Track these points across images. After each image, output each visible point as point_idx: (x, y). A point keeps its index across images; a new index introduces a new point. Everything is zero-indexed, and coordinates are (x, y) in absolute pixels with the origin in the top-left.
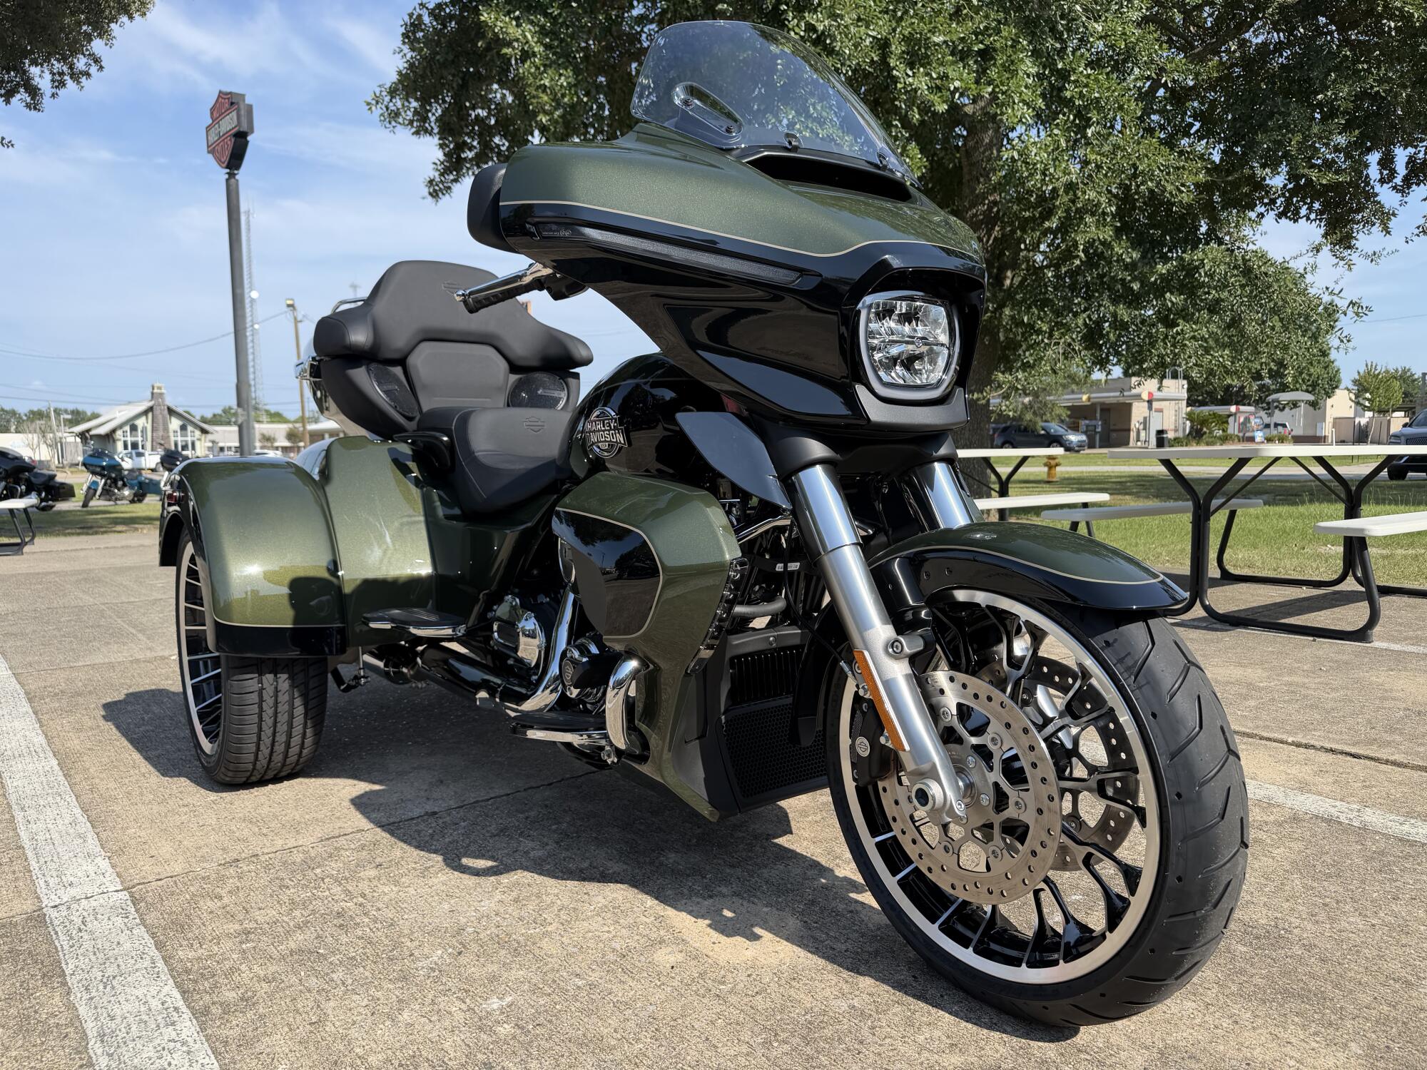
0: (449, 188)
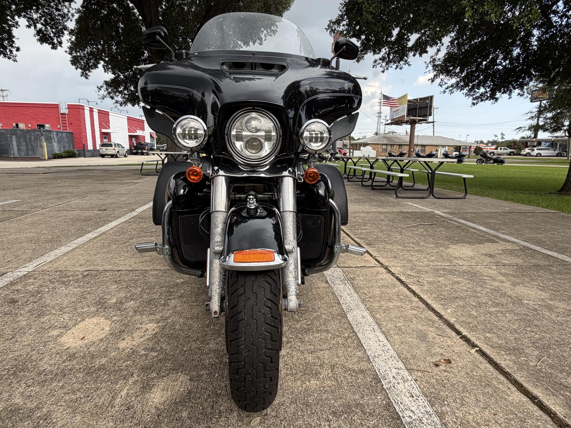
0: (363, 57)
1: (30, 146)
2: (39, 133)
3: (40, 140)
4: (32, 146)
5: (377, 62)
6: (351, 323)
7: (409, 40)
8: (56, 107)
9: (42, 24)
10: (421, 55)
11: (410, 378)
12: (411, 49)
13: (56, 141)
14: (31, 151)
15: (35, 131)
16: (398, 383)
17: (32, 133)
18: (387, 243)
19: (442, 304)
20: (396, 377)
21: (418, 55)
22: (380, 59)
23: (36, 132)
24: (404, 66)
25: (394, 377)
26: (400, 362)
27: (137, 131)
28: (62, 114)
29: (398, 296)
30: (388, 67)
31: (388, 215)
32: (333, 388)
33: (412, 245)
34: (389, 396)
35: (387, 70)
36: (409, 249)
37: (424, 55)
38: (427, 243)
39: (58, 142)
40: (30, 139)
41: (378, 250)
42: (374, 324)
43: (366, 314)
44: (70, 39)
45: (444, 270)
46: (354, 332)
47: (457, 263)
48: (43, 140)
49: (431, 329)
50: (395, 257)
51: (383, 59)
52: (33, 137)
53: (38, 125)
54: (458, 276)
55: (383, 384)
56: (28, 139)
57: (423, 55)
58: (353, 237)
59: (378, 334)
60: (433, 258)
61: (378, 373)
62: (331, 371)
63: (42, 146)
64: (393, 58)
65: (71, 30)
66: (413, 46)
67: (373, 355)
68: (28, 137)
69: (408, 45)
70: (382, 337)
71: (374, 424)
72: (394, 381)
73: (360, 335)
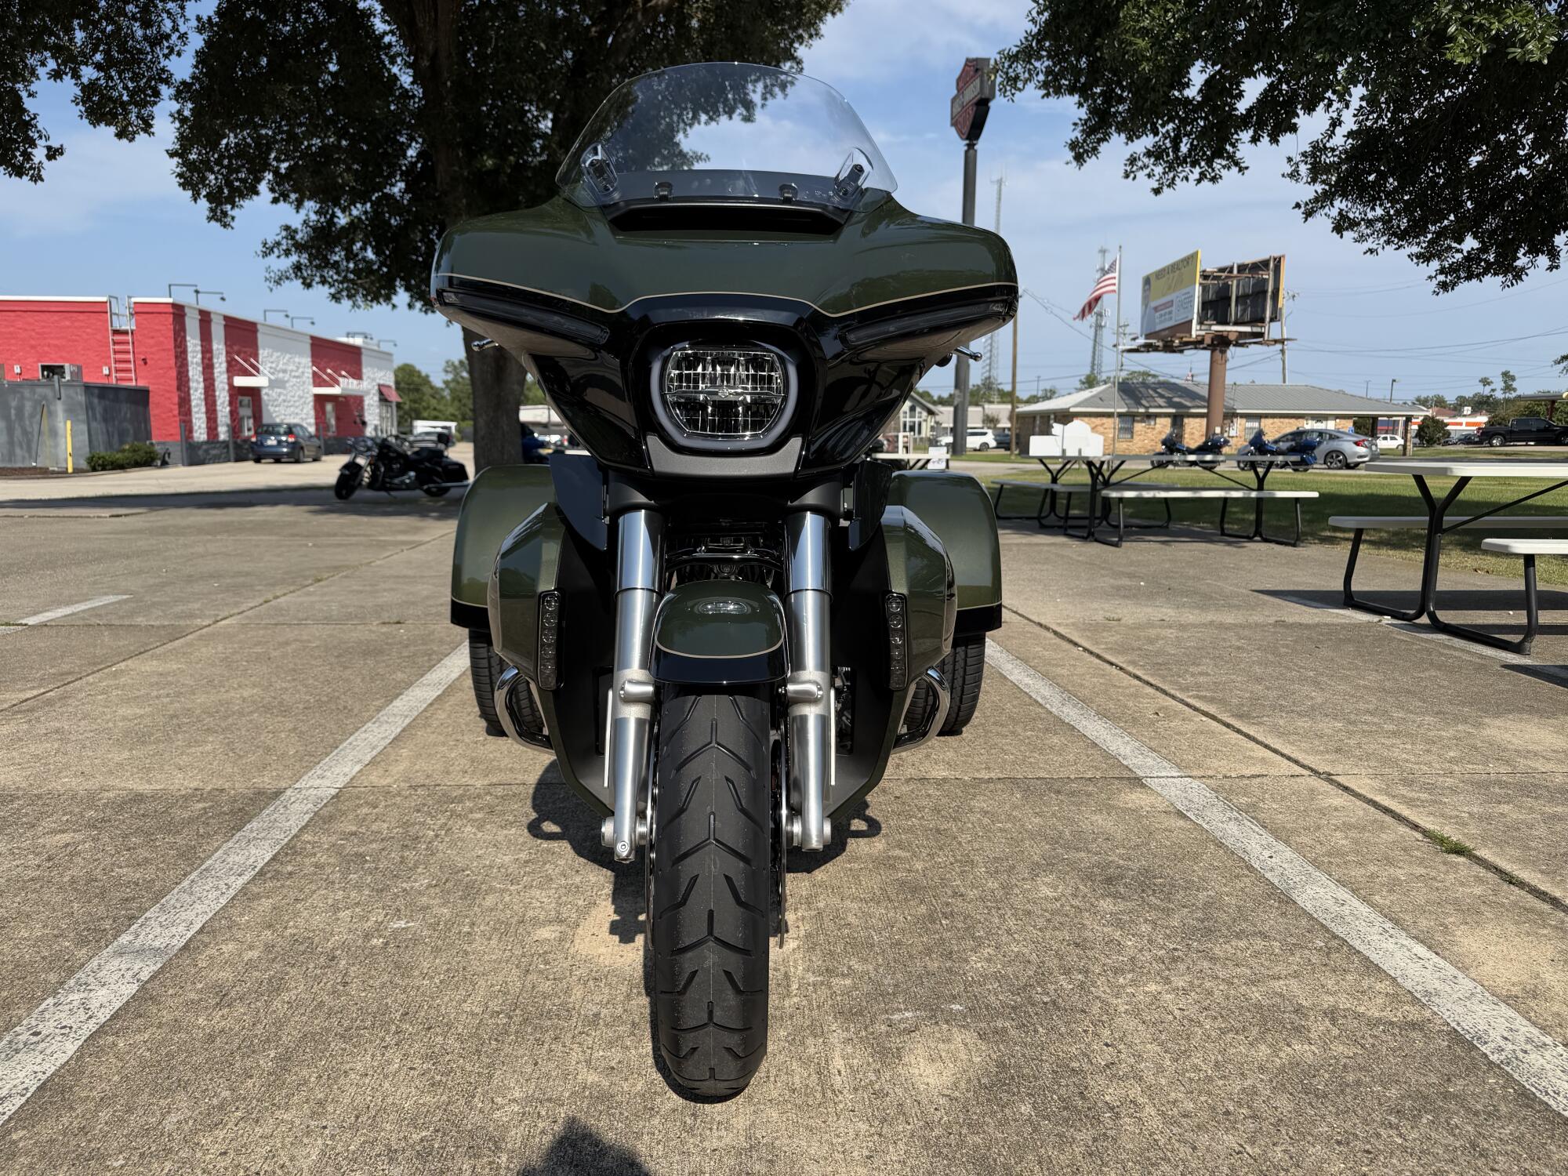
1: (18, 432)
2: (48, 392)
3: (51, 414)
4: (25, 432)
5: (1140, 164)
6: (1315, 916)
7: (1240, 95)
8: (99, 311)
9: (98, 67)
10: (1274, 140)
11: (1548, 1040)
12: (1244, 122)
13: (98, 416)
14: (22, 448)
15: (33, 384)
16: (1525, 1052)
17: (27, 393)
18: (1292, 711)
19: (1542, 872)
20: (1510, 1038)
21: (1265, 140)
22: (1149, 154)
23: (39, 390)
24: (1224, 172)
25: (1506, 1039)
26: (1503, 1005)
27: (341, 380)
28: (116, 332)
29: (1405, 851)
30: (1173, 179)
31: (1247, 632)
32: (1360, 1060)
33: (1369, 718)
34: (1516, 1076)
35: (1169, 186)
36: (1365, 727)
37: (1286, 139)
38: (1411, 712)
39: (105, 420)
40: (20, 410)
41: (1281, 734)
42: (1381, 920)
43: (1343, 894)
44: (179, 112)
45: (1500, 783)
46: (1335, 937)
47: (1530, 767)
48: (61, 414)
49: (1545, 932)
50: (1338, 750)
51: (1156, 154)
52: (28, 407)
53: (44, 368)
54: (1552, 800)
55: (1485, 1054)
56: (13, 412)
57: (1281, 139)
58: (1178, 694)
59: (1405, 942)
60: (1452, 754)
61: (1459, 1029)
62: (1334, 1025)
63: (54, 433)
64: (1190, 150)
65: (184, 83)
66: (1250, 110)
67: (1419, 988)
68: (14, 404)
69: (1236, 109)
70: (1420, 950)
71: (1511, 1134)
72: (1510, 1046)
73: (1357, 944)
